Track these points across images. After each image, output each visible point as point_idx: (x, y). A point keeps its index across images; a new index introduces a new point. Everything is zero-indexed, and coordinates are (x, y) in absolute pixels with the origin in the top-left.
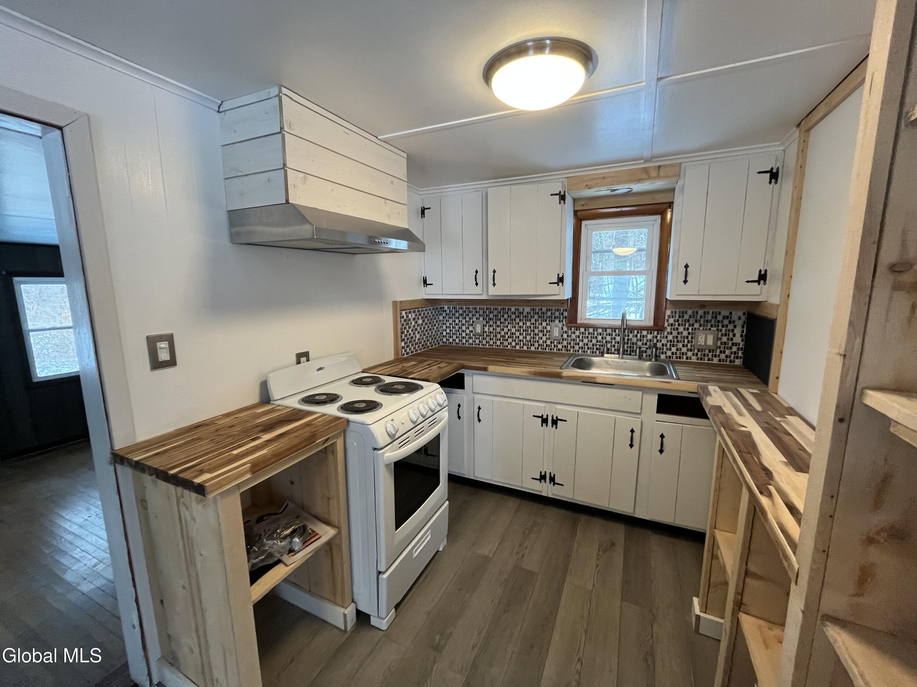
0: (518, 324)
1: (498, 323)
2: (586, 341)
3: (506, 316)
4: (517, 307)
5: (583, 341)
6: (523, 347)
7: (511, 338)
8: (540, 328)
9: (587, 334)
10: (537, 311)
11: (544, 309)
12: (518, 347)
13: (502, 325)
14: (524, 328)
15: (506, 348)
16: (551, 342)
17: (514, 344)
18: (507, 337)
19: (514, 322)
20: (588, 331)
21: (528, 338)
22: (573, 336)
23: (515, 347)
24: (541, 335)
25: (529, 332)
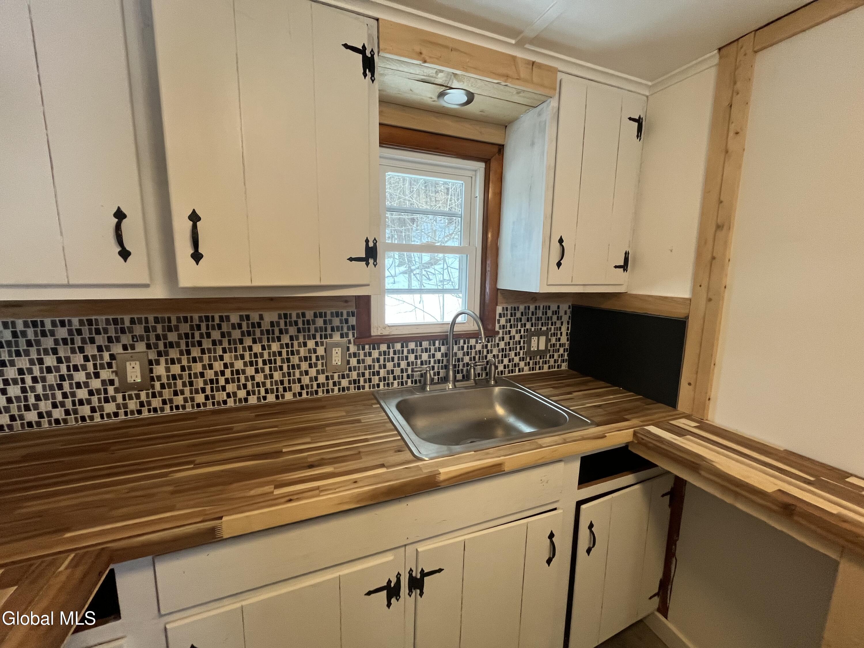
0: (250, 348)
1: (195, 352)
2: (390, 365)
3: (216, 335)
4: (244, 313)
5: (385, 367)
6: (265, 398)
7: (233, 382)
8: (303, 352)
9: (392, 355)
10: (294, 318)
11: (309, 315)
12: (253, 400)
13: (206, 357)
14: (266, 357)
15: (223, 406)
16: (327, 378)
17: (242, 394)
18: (222, 382)
19: (240, 347)
20: (393, 348)
21: (277, 376)
22: (369, 361)
23: (246, 400)
24: (304, 366)
25: (279, 363)
